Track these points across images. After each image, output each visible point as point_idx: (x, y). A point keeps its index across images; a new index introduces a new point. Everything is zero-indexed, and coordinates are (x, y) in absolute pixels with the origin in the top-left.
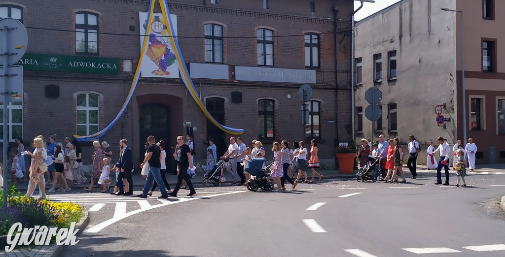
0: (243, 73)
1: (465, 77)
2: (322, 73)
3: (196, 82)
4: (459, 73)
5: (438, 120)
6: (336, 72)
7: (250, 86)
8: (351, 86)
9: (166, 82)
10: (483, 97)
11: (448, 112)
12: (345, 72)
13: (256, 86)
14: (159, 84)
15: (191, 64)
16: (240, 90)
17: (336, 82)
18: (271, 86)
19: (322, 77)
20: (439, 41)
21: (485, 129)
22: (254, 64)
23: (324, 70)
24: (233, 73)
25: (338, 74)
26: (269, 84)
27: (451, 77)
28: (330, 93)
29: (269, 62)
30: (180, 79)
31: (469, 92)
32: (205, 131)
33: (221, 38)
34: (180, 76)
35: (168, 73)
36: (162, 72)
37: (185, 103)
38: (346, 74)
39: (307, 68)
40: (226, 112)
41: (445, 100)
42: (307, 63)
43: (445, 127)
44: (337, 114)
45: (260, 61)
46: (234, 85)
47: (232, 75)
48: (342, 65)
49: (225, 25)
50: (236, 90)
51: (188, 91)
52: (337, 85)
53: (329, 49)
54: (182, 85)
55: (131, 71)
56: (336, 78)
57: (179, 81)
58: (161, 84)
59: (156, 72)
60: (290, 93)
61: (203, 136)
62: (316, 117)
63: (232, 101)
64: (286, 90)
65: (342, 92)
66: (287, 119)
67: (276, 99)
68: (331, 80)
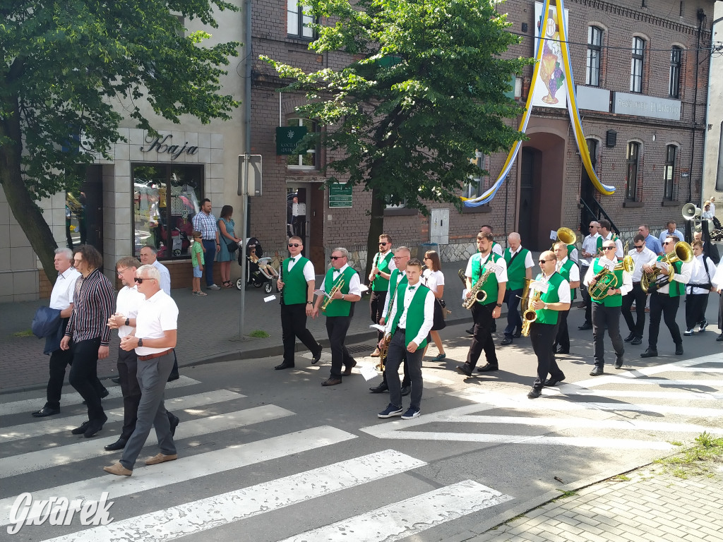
3: (584, 115)
6: (694, 105)
8: (706, 125)
12: (703, 105)
15: (579, 88)
16: (614, 127)
17: (694, 119)
18: (642, 123)
22: (627, 91)
23: (684, 100)
24: (613, 102)
25: (696, 108)
26: (642, 121)
28: (687, 133)
29: (637, 87)
30: (567, 110)
33: (598, 49)
34: (567, 106)
35: (557, 101)
36: (551, 100)
37: (567, 146)
38: (701, 108)
39: (670, 97)
40: (598, 160)
44: (692, 164)
45: (631, 85)
46: (612, 121)
47: (612, 107)
49: (606, 29)
50: (610, 128)
51: (571, 126)
52: (696, 124)
53: (690, 71)
54: (565, 119)
55: (520, 96)
56: (695, 113)
57: (565, 113)
59: (545, 99)
60: (655, 133)
61: (578, 198)
62: (670, 168)
63: (607, 144)
64: (652, 129)
65: (697, 134)
66: (650, 171)
67: (644, 142)
68: (688, 116)
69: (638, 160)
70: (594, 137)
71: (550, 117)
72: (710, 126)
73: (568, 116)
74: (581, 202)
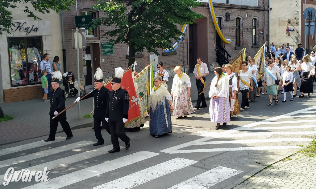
1: (307, 3)
4: (303, 1)
5: (287, 30)
7: (233, 8)
8: (269, 8)
11: (292, 25)
13: (236, 8)
16: (229, 11)
17: (264, 6)
18: (241, 9)
19: (259, 2)
26: (241, 7)
27: (296, 3)
28: (261, 12)
37: (208, 21)
40: (223, 27)
41: (290, 17)
43: (289, 35)
44: (264, 27)
46: (228, 8)
50: (227, 12)
52: (265, 8)
60: (247, 13)
61: (215, 46)
62: (254, 29)
63: (226, 19)
64: (246, 11)
65: (266, 12)
66: (246, 31)
67: (242, 17)
68: (261, 4)
69: (240, 27)
70: (220, 16)
71: (200, 7)
72: (271, 8)
73: (208, 6)
74: (216, 48)
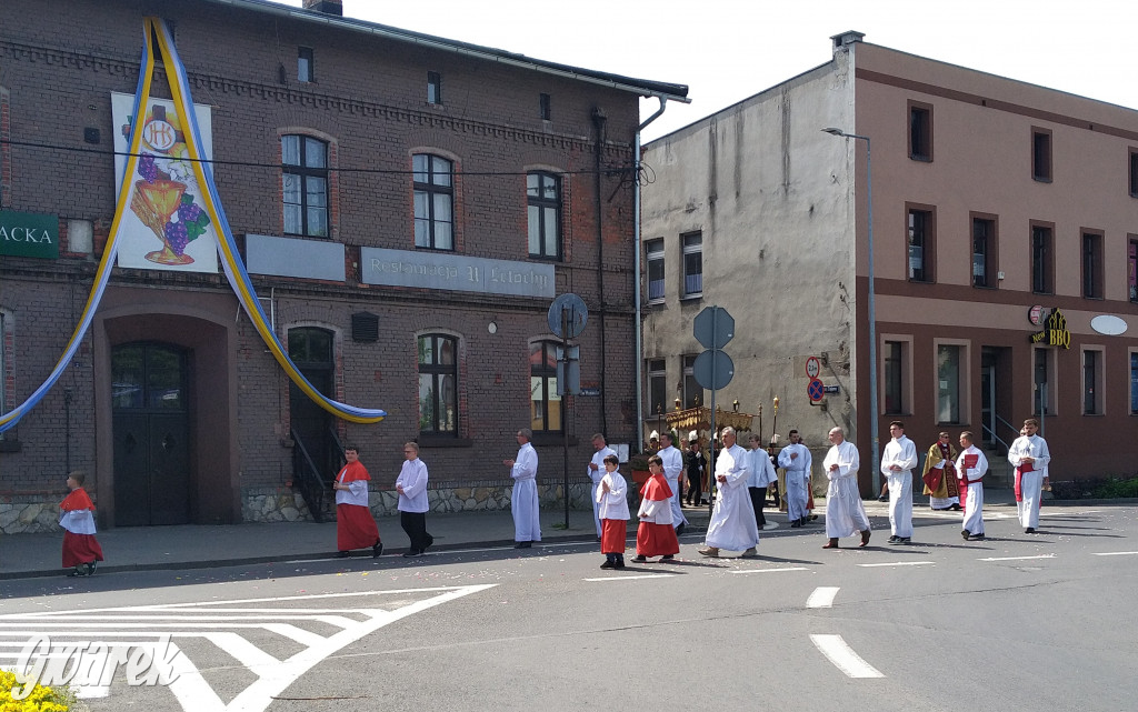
0: (381, 266)
1: (876, 292)
2: (568, 273)
3: (262, 285)
4: (862, 283)
5: (811, 391)
6: (600, 272)
7: (398, 299)
8: (634, 306)
9: (181, 284)
10: (909, 338)
11: (833, 373)
12: (622, 271)
13: (413, 300)
14: (165, 287)
15: (251, 239)
16: (371, 308)
17: (601, 296)
19: (569, 284)
20: (812, 209)
21: (912, 412)
22: (405, 243)
23: (572, 265)
24: (355, 265)
25: (605, 277)
26: (447, 296)
27: (842, 292)
29: (442, 240)
30: (221, 275)
31: (883, 327)
32: (286, 414)
33: (322, 173)
34: (221, 268)
35: (189, 260)
36: (172, 257)
37: (233, 340)
38: (622, 277)
39: (533, 258)
40: (338, 365)
41: (824, 344)
42: (534, 248)
43: (825, 408)
44: (603, 374)
45: (420, 237)
46: (359, 296)
47: (355, 273)
48: (612, 257)
49: (334, 140)
50: (363, 310)
51: (242, 308)
52: (603, 304)
53: (583, 214)
54: (226, 291)
55: (90, 250)
56: (601, 286)
57: (217, 281)
58: (171, 288)
59: (157, 256)
60: (494, 320)
63: (355, 337)
64: (485, 312)
65: (614, 321)
66: (486, 384)
67: (466, 335)
69: (458, 365)
71: (181, 288)
73: (226, 287)
74: (290, 437)
